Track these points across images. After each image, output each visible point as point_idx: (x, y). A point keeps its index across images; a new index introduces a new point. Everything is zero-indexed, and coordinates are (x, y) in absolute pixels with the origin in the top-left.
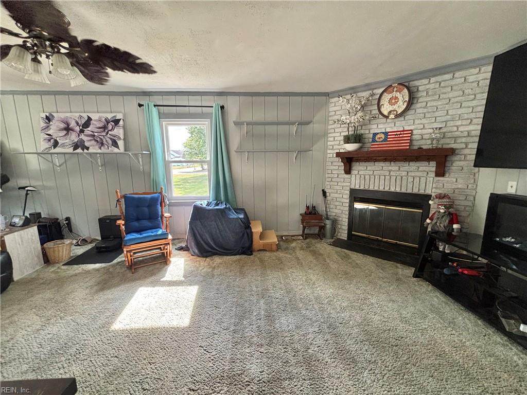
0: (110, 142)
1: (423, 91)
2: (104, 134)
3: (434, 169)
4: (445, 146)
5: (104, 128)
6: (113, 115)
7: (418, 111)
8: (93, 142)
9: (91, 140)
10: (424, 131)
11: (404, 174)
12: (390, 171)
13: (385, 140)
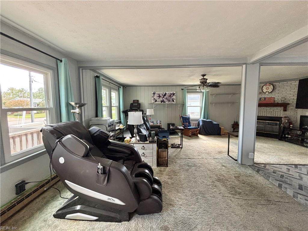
0: (172, 100)
1: (277, 86)
2: (170, 98)
3: (283, 109)
4: (286, 102)
5: (170, 96)
6: (173, 92)
7: (276, 92)
8: (167, 100)
10: (279, 98)
11: (272, 110)
12: (267, 110)
13: (265, 100)
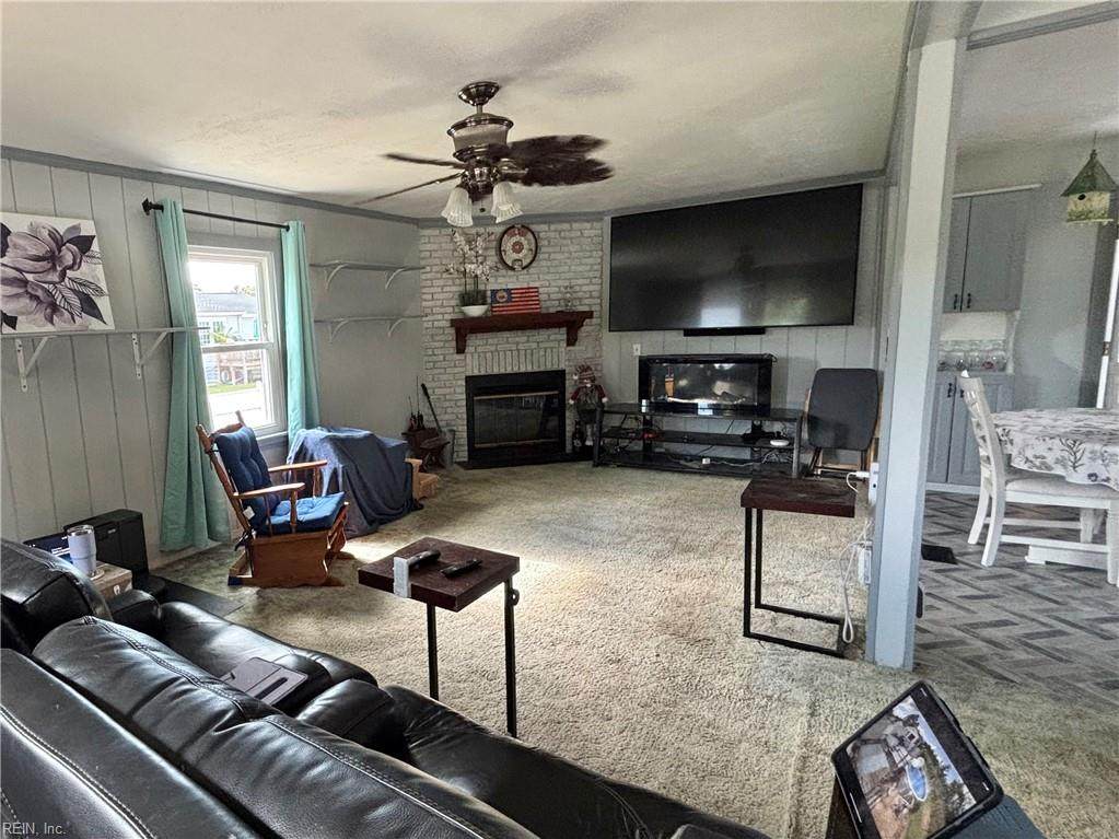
0: (76, 302)
1: (545, 239)
2: (55, 277)
3: (565, 337)
5: (52, 258)
6: (71, 223)
7: (542, 263)
8: (25, 301)
9: (17, 296)
10: (551, 290)
11: (534, 346)
12: (518, 343)
13: (509, 300)
